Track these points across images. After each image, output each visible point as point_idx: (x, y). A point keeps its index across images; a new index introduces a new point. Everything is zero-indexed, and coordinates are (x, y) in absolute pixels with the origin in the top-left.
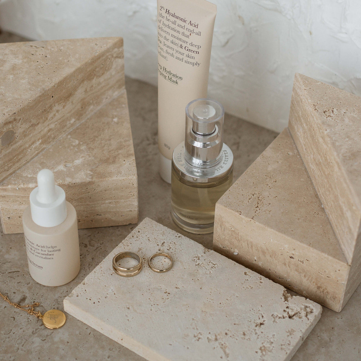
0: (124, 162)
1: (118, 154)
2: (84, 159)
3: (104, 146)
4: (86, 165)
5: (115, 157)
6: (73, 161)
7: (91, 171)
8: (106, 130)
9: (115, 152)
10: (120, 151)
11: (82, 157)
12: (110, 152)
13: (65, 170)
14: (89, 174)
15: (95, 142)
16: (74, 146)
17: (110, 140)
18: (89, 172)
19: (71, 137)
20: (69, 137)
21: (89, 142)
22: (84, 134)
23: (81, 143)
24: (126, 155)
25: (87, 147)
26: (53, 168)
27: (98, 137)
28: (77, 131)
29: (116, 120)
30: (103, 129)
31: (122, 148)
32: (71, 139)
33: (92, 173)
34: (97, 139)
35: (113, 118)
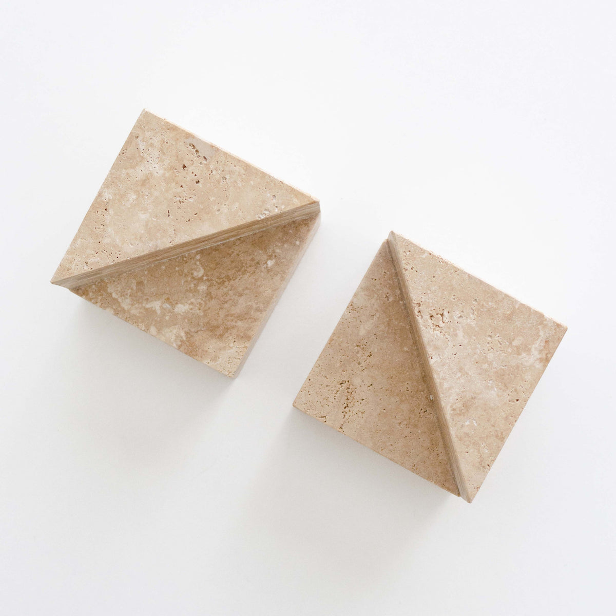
0: (232, 345)
1: (233, 327)
2: (191, 309)
3: (226, 302)
4: (186, 320)
5: (227, 329)
6: (177, 303)
7: (187, 333)
8: (248, 274)
9: (232, 321)
10: (240, 323)
11: (192, 303)
12: (227, 316)
13: (159, 312)
14: (182, 337)
15: (222, 287)
16: (193, 278)
17: (240, 295)
18: (183, 334)
19: (199, 260)
20: (198, 257)
21: (215, 283)
22: (217, 264)
23: (205, 278)
24: (242, 335)
25: (207, 289)
26: (147, 299)
27: (230, 279)
28: (213, 252)
29: (270, 263)
30: (245, 270)
31: (245, 319)
32: (198, 263)
33: (184, 338)
34: (227, 283)
35: (270, 257)
